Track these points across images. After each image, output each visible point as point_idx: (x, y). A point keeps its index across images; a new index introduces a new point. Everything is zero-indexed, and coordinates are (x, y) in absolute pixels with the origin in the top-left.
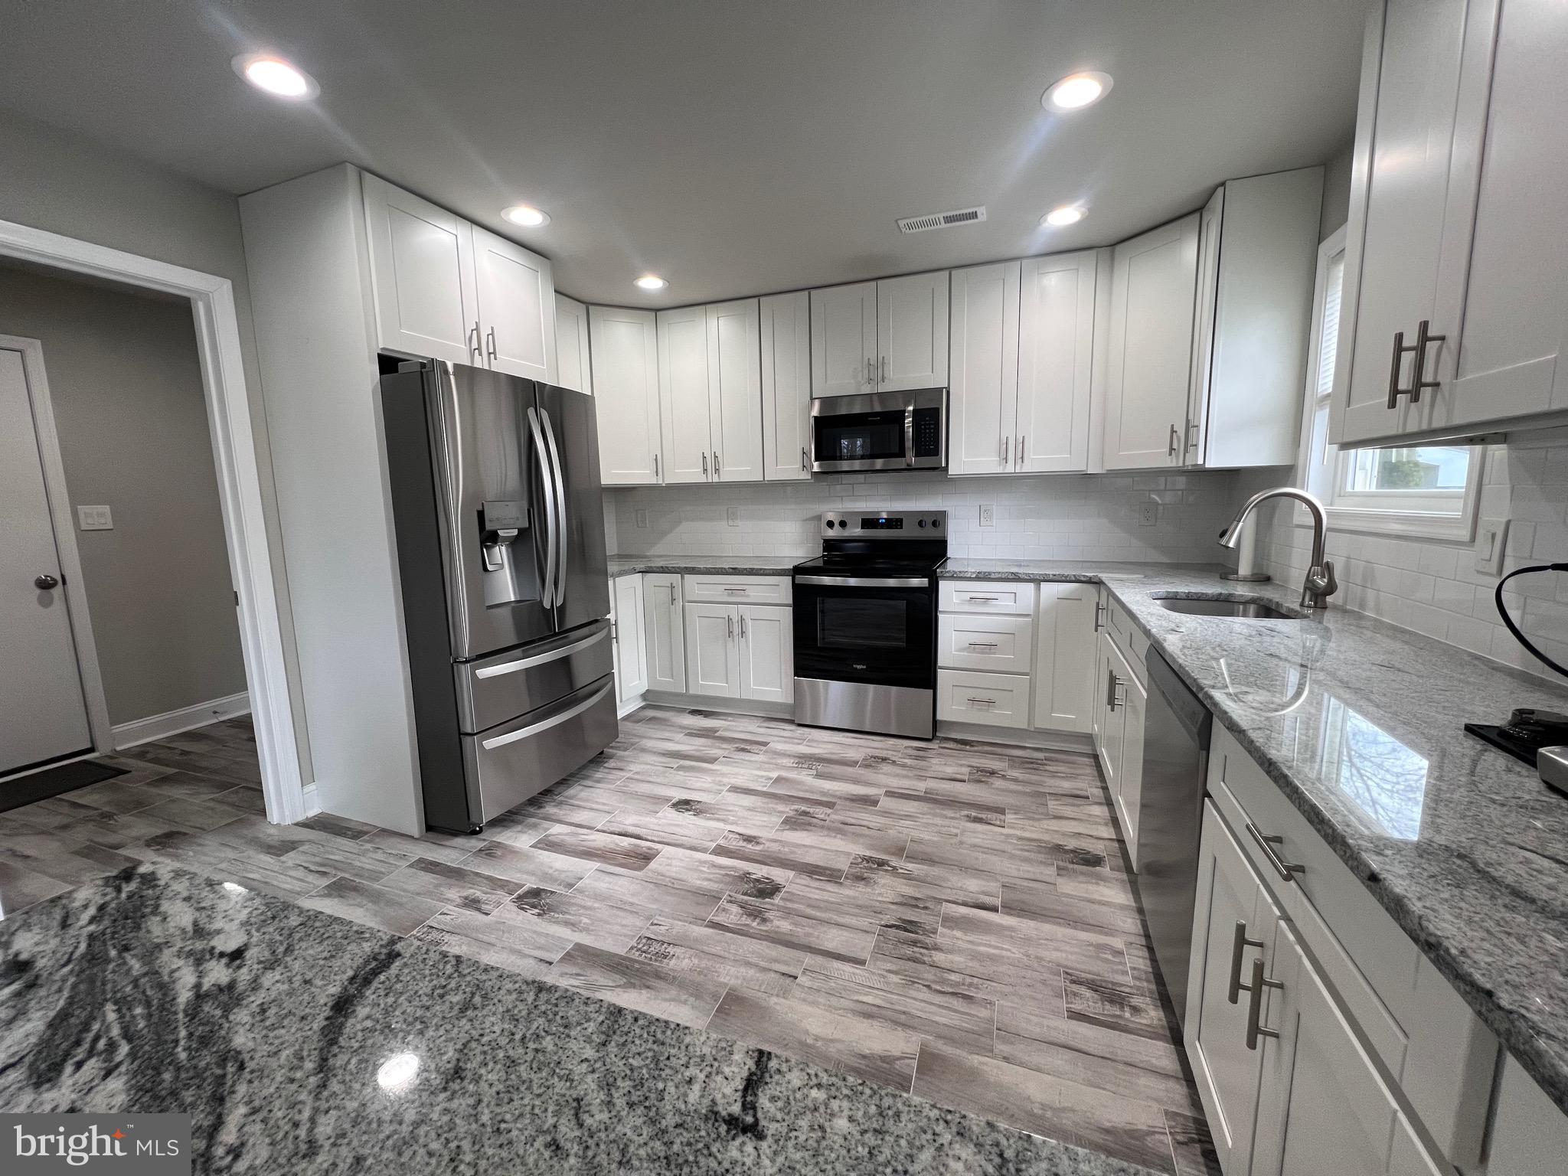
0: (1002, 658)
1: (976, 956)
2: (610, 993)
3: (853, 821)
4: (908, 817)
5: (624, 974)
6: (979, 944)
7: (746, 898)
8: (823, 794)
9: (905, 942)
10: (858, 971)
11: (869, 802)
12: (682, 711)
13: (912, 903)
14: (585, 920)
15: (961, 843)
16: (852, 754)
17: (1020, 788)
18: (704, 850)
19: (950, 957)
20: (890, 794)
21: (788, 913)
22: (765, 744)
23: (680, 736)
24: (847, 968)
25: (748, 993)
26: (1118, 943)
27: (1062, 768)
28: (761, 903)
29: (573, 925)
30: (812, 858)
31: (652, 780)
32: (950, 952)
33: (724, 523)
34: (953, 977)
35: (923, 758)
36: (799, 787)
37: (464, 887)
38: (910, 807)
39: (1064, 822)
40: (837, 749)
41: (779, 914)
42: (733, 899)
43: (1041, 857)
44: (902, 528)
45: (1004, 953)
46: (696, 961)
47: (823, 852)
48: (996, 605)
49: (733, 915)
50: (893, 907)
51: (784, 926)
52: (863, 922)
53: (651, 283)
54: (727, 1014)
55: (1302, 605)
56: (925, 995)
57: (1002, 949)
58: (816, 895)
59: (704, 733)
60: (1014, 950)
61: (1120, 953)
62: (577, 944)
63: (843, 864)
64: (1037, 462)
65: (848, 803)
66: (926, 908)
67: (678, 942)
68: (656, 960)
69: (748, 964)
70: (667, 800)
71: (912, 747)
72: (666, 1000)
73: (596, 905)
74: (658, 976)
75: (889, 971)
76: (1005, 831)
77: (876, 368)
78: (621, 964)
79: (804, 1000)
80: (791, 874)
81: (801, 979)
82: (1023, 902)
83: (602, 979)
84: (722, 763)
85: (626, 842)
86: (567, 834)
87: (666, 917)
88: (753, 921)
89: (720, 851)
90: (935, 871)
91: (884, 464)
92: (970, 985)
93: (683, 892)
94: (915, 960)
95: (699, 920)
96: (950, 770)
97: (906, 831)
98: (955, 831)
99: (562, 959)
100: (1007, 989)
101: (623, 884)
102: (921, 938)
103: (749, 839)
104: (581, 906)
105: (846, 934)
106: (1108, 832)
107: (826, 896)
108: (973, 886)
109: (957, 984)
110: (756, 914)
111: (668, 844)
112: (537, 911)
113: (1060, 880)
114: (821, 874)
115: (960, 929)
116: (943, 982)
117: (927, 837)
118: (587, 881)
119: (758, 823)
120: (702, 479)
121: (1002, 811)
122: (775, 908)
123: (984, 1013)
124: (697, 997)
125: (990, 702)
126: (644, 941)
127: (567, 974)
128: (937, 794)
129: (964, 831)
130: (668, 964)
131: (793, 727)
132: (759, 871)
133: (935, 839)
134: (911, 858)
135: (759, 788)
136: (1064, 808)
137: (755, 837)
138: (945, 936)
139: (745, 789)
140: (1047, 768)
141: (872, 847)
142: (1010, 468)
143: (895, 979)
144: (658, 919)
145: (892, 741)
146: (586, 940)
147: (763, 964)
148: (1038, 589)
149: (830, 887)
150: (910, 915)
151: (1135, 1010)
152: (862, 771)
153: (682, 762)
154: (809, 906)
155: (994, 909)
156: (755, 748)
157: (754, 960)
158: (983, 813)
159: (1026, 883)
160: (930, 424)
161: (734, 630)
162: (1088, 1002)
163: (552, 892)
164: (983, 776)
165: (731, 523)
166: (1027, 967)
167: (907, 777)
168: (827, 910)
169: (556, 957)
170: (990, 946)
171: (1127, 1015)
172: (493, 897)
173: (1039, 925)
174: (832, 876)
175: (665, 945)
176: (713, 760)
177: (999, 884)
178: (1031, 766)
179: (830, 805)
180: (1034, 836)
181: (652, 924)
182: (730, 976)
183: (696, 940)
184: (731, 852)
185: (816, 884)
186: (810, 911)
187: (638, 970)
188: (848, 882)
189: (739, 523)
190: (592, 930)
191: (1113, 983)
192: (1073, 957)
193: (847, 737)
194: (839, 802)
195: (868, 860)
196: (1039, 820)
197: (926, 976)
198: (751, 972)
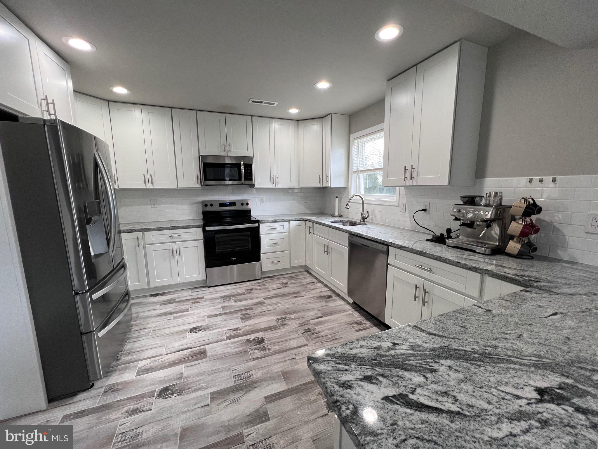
0: (281, 247)
1: (329, 329)
2: (244, 397)
3: (264, 310)
4: (277, 303)
5: (242, 390)
6: (327, 326)
7: (256, 346)
8: (245, 306)
9: (311, 335)
10: (308, 347)
11: (261, 303)
12: (146, 296)
13: (302, 325)
14: (203, 385)
15: (298, 304)
16: (239, 291)
17: (298, 285)
18: (223, 340)
19: (324, 332)
20: (265, 299)
21: (274, 344)
22: (203, 298)
23: (158, 307)
24: (304, 348)
25: (287, 370)
26: (350, 312)
27: (302, 277)
28: (262, 345)
29: (200, 389)
30: (263, 326)
31: (166, 327)
32: (323, 331)
33: (150, 207)
34: (329, 336)
35: (263, 285)
36: (234, 307)
37: (119, 409)
38: (275, 300)
39: (316, 290)
40: (233, 291)
41: (271, 345)
42: (252, 349)
43: (319, 300)
44: (235, 206)
45: (333, 325)
46: (262, 371)
47: (265, 323)
48: (278, 230)
49: (258, 353)
50: (300, 328)
51: (277, 347)
52: (296, 335)
53: (120, 90)
54: (288, 378)
55: (361, 221)
56: (328, 344)
57: (332, 325)
58: (276, 335)
59: (169, 302)
60: (335, 324)
61: (352, 314)
62: (210, 393)
63: (274, 323)
64: (283, 183)
65: (256, 306)
66: (307, 324)
67: (249, 370)
68: (249, 379)
69: (278, 363)
70: (185, 331)
71: (256, 283)
72: (265, 387)
73: (202, 378)
74: (254, 382)
75: (315, 343)
76: (305, 297)
77: (227, 146)
78: (237, 388)
79: (303, 362)
80: (262, 333)
81: (297, 358)
82: (326, 312)
83: (236, 396)
84: (192, 310)
85: (186, 352)
86: (151, 363)
87: (235, 366)
88: (266, 351)
89: (229, 338)
90: (300, 314)
91: (233, 183)
92: (334, 336)
93: (232, 356)
94: (318, 337)
95: (248, 360)
96: (275, 286)
97: (282, 307)
98: (294, 302)
99: (211, 401)
100: (341, 333)
101: (202, 366)
102: (313, 332)
103: (236, 329)
104: (196, 381)
105: (295, 341)
106: (326, 289)
107: (279, 334)
108: (312, 313)
109: (332, 337)
110: (264, 349)
111: (207, 345)
112: (176, 394)
113: (328, 304)
114: (271, 329)
115: (320, 325)
116: (329, 338)
117: (289, 307)
118: (186, 373)
119: (233, 323)
120: (144, 186)
121: (299, 292)
122: (268, 344)
123: (342, 340)
124: (275, 380)
125: (278, 262)
126: (236, 377)
127: (220, 403)
128: (279, 294)
129: (296, 301)
130: (254, 378)
131: (207, 289)
132: (252, 337)
133: (291, 306)
134: (290, 313)
135: (220, 313)
136: (312, 286)
137: (237, 328)
138: (318, 328)
139: (214, 315)
140: (298, 277)
141: (277, 315)
142: (274, 186)
143: (318, 344)
144: (233, 368)
145: (248, 283)
146: (214, 390)
147: (283, 360)
148: (289, 223)
149: (277, 331)
150: (306, 327)
151: (365, 324)
152: (249, 295)
153: (173, 315)
154: (278, 339)
155: (322, 317)
156: (199, 300)
157: (279, 361)
158: (296, 294)
159: (322, 308)
160: (249, 169)
161: (174, 254)
162: (357, 327)
163: (174, 385)
164: (285, 285)
165: (152, 206)
166: (340, 326)
167: (264, 292)
168: (283, 337)
169: (208, 402)
170: (329, 325)
171: (365, 326)
172: (143, 403)
173: (334, 316)
174: (275, 328)
175: (246, 374)
176: (188, 310)
177: (317, 311)
178: (294, 278)
179: (251, 309)
180: (312, 296)
181: (233, 371)
182: (277, 369)
183: (254, 366)
184: (234, 336)
185: (273, 332)
186: (279, 340)
187: (245, 386)
188: (281, 327)
189: (158, 206)
190: (212, 386)
191: (358, 321)
192: (346, 319)
193: (232, 286)
194: (252, 307)
195: (279, 319)
196: (309, 292)
197: (324, 339)
198: (282, 364)
